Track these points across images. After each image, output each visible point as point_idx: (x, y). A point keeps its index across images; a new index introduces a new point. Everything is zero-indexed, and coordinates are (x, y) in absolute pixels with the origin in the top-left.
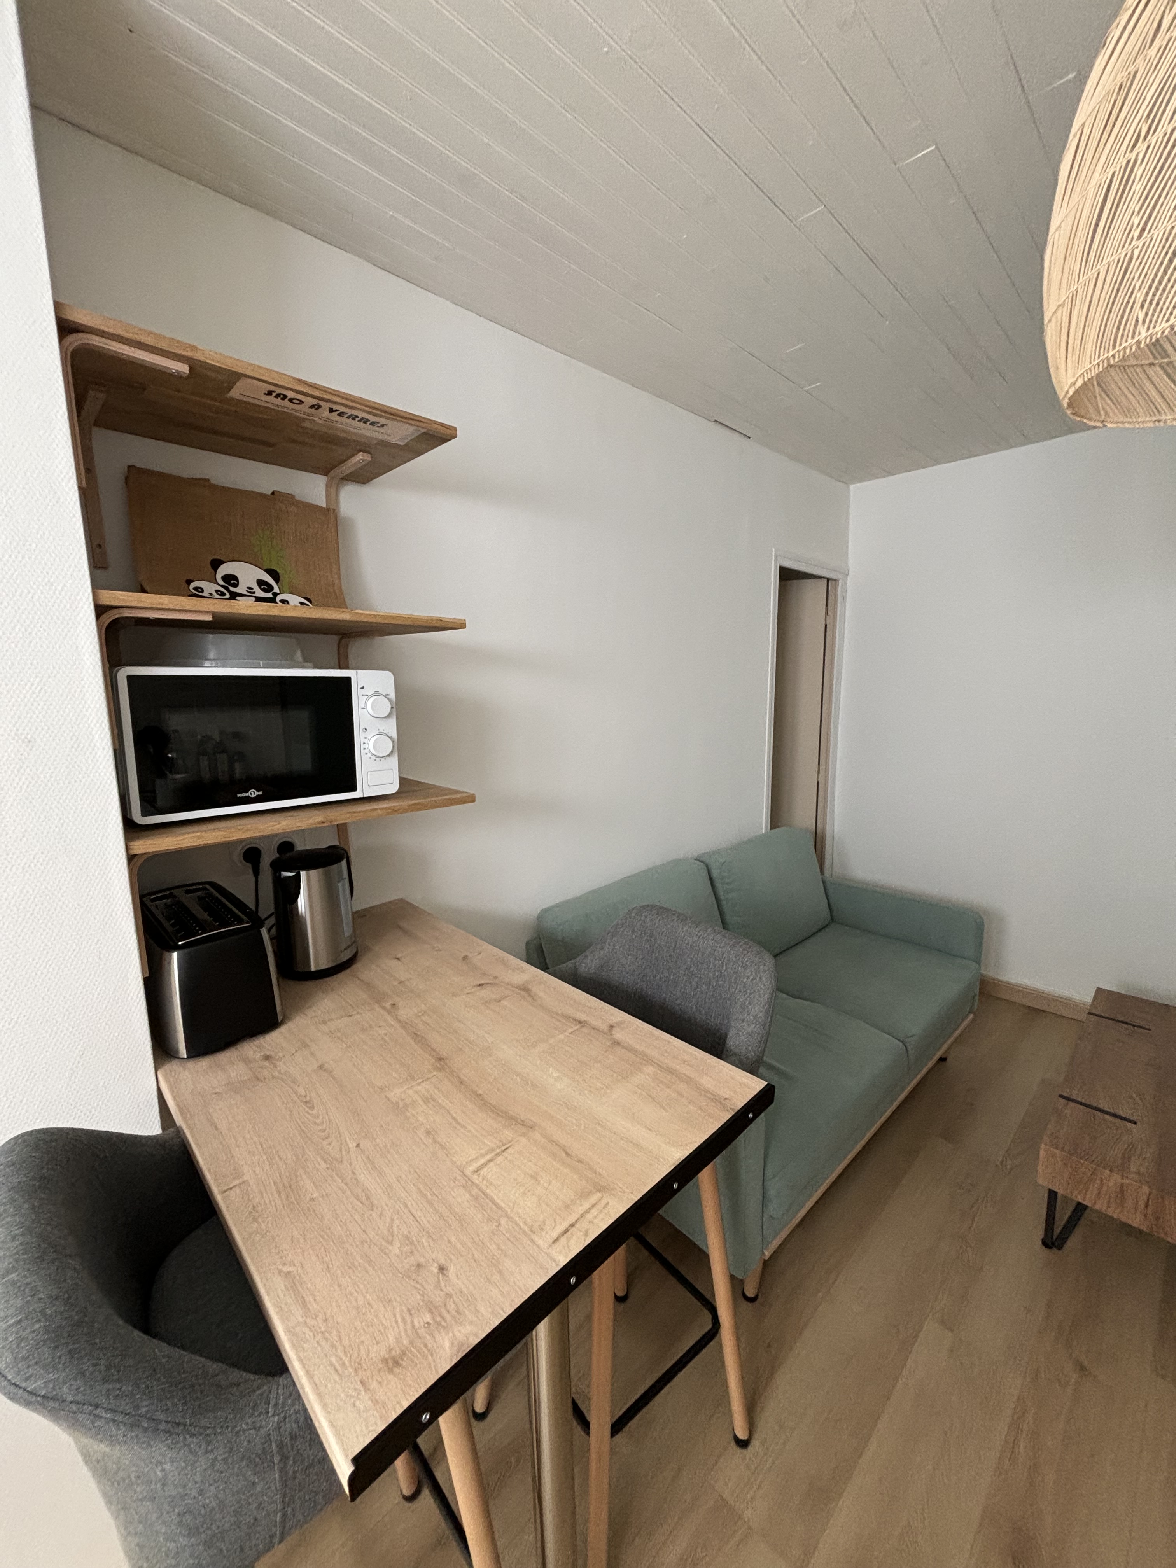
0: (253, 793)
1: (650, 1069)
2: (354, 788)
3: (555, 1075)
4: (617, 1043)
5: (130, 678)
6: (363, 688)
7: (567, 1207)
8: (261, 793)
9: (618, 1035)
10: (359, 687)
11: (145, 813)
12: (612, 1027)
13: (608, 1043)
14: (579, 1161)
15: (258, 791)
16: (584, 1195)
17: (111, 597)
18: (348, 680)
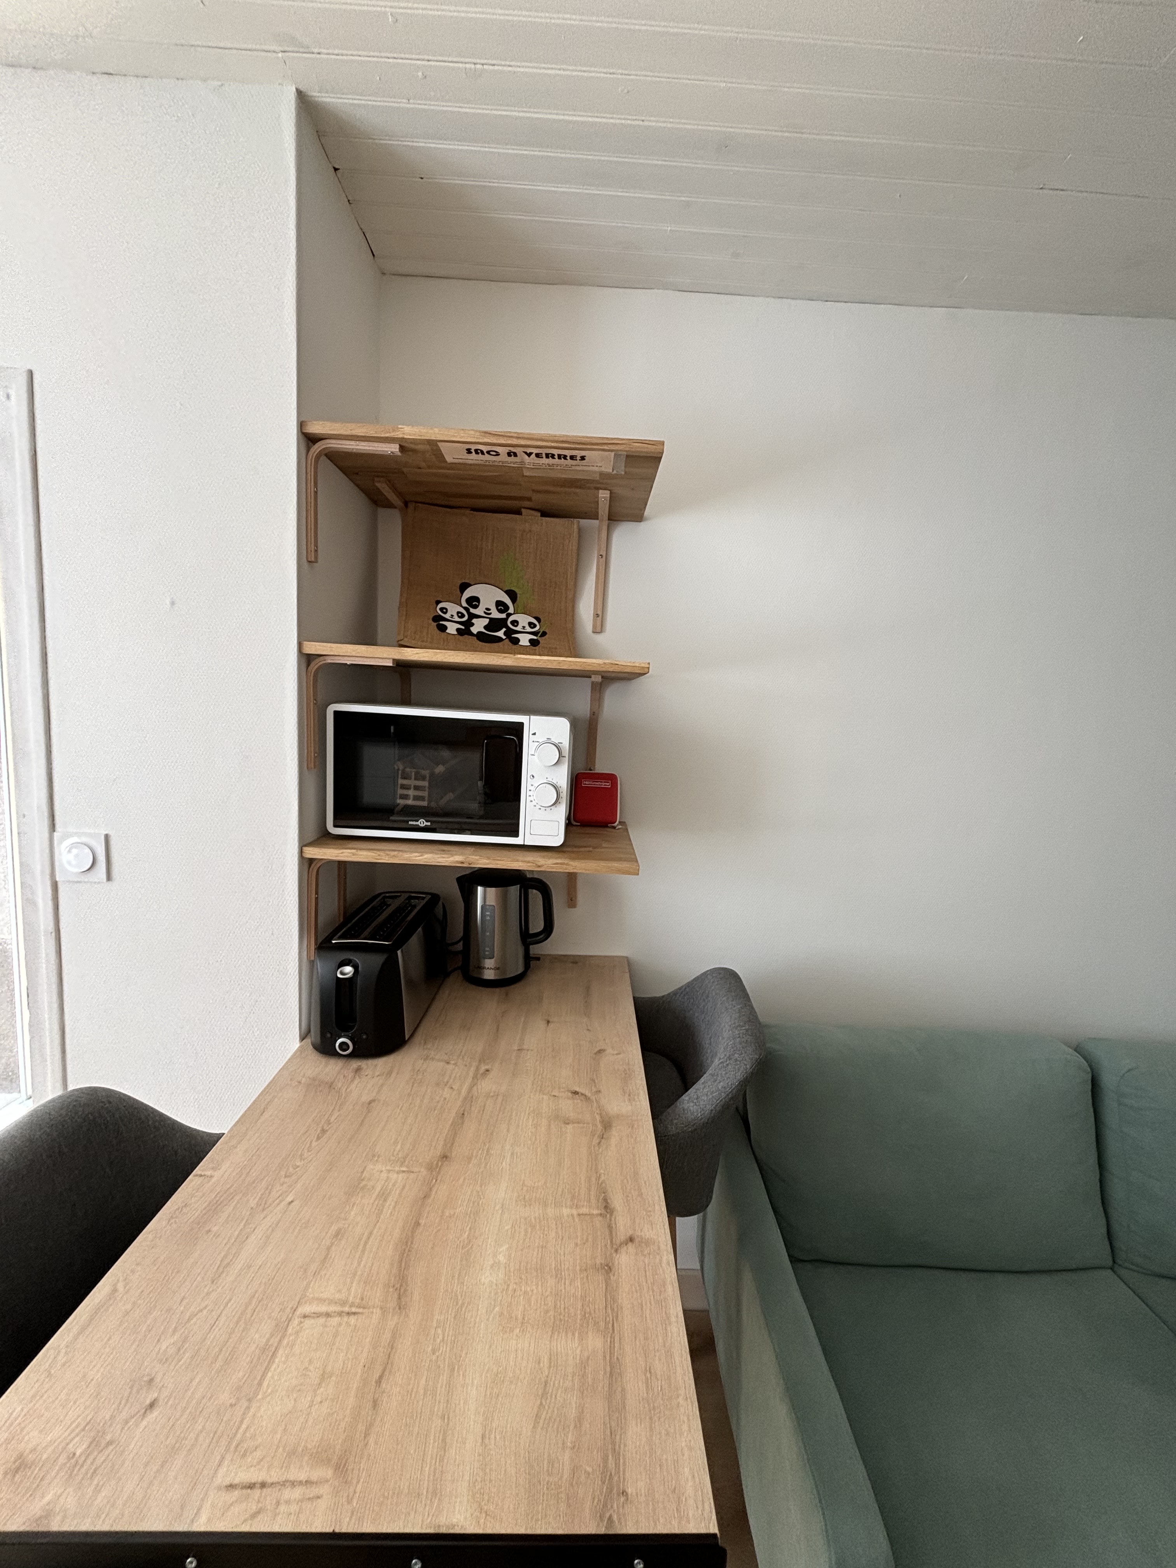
0: (422, 823)
1: (595, 1342)
2: (515, 834)
3: (502, 1258)
4: (608, 1268)
5: (337, 714)
6: (534, 734)
7: (292, 1453)
8: (429, 824)
9: (625, 1259)
10: (531, 733)
11: (335, 826)
12: (631, 1239)
13: (599, 1261)
14: (375, 1404)
15: (427, 821)
16: (320, 1457)
17: (312, 648)
18: (521, 725)
